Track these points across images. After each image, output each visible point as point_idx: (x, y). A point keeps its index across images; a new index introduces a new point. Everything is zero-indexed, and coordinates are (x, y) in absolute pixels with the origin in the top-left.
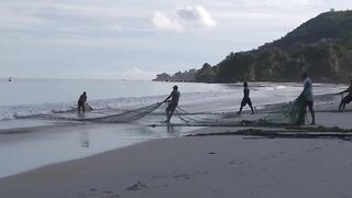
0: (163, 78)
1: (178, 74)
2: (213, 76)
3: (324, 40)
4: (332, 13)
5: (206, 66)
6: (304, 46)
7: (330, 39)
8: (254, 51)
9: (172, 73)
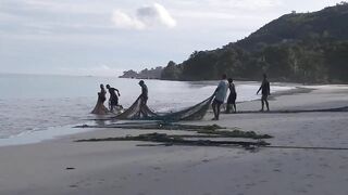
1: (145, 71)
2: (178, 74)
3: (285, 41)
4: (293, 15)
5: (171, 63)
6: (266, 45)
7: (291, 40)
8: (219, 50)
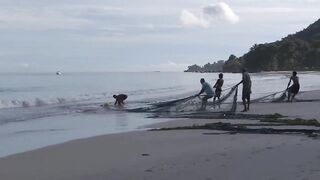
0: (194, 69)
1: (207, 66)
2: (239, 66)
5: (232, 57)
9: (201, 65)
